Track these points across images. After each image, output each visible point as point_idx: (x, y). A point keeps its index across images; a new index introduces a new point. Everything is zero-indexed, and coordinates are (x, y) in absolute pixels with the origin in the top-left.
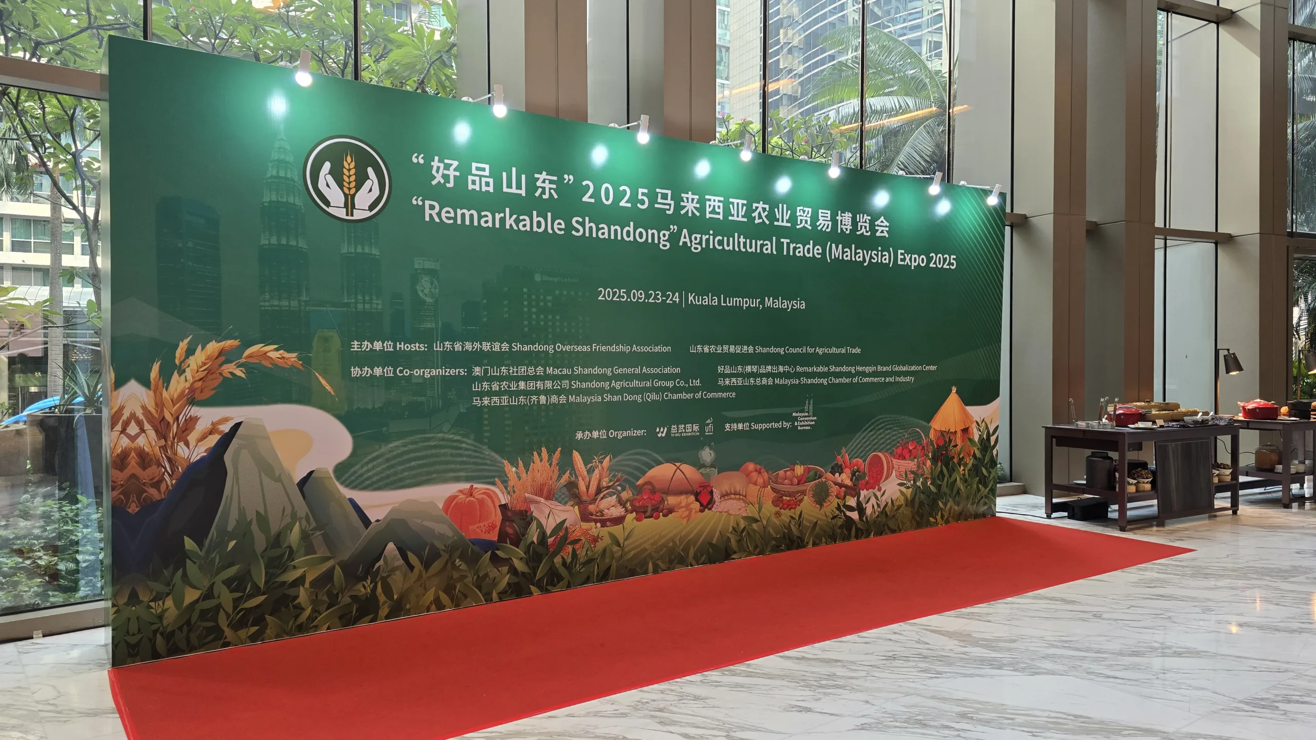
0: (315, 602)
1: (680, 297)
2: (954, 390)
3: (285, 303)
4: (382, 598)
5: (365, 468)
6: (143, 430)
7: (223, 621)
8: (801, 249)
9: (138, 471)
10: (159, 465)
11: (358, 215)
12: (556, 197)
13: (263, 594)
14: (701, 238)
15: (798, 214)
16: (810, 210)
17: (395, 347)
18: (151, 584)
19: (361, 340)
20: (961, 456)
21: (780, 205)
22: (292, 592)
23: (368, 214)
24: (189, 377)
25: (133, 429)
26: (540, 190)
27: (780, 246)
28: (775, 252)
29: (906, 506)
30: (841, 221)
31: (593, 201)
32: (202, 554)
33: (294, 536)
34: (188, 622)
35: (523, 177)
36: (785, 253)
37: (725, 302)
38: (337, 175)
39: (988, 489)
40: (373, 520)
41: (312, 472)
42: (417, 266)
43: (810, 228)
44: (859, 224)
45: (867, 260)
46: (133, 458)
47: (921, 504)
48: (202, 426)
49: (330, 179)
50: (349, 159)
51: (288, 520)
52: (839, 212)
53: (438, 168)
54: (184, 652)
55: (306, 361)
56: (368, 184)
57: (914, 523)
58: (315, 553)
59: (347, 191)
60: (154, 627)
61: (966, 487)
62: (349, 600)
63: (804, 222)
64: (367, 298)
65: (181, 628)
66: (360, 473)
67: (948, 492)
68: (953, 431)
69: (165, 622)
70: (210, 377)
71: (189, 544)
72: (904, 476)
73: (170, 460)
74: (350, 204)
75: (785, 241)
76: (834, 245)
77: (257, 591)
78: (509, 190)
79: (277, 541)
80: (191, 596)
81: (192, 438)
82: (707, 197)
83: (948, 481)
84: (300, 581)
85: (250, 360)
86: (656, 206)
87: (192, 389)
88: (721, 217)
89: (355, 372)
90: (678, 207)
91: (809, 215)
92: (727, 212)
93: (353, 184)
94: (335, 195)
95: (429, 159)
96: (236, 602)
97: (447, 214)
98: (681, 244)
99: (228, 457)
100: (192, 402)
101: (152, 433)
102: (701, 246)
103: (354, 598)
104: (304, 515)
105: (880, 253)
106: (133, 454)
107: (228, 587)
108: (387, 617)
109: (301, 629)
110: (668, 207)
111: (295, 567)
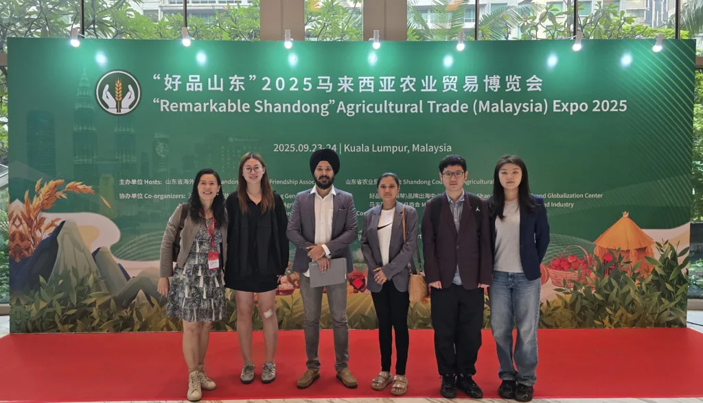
0: (101, 316)
1: (338, 147)
2: (626, 215)
3: (86, 160)
4: (136, 319)
5: (127, 249)
6: (21, 223)
7: (57, 320)
8: (448, 108)
9: (19, 242)
10: (29, 240)
11: (123, 111)
12: (243, 89)
13: (76, 308)
14: (355, 107)
15: (444, 81)
16: (456, 77)
17: (143, 182)
18: (26, 297)
19: (125, 179)
20: (635, 272)
21: (427, 77)
22: (89, 309)
23: (129, 110)
24: (41, 198)
25: (17, 223)
26: (233, 86)
27: (426, 106)
28: (421, 111)
29: (565, 307)
30: (489, 83)
31: (270, 89)
32: (47, 285)
33: (90, 281)
34: (41, 317)
35: (222, 79)
36: (431, 111)
37: (376, 149)
38: (112, 91)
39: (674, 303)
40: (131, 277)
41: (99, 249)
42: (156, 137)
43: (456, 91)
44: (508, 84)
45: (518, 111)
46: (17, 236)
47: (583, 308)
48: (47, 222)
49: (109, 94)
50: (118, 82)
51: (87, 272)
52: (487, 76)
53: (169, 81)
54: (39, 331)
55: (96, 190)
56: (129, 94)
57: (575, 324)
58: (100, 290)
59: (117, 99)
60: (27, 318)
61: (644, 299)
62: (118, 318)
63: (450, 87)
64: (128, 156)
65: (38, 320)
66: (124, 250)
67: (618, 300)
68: (625, 249)
69: (32, 316)
70: (51, 198)
71: (42, 279)
72: (562, 283)
73: (33, 238)
74: (119, 106)
75: (431, 103)
76: (481, 102)
77: (73, 307)
78: (213, 89)
79: (82, 282)
80: (43, 305)
81: (43, 228)
82: (360, 78)
83: (617, 293)
84: (93, 304)
85: (69, 190)
86: (318, 88)
87: (43, 204)
88: (372, 90)
89: (122, 196)
90: (336, 87)
91: (456, 81)
92: (377, 86)
93: (120, 95)
94: (111, 102)
95: (163, 77)
96: (63, 311)
97: (173, 107)
98: (338, 112)
99: (59, 238)
100: (43, 210)
101: (25, 225)
102: (355, 112)
103: (121, 317)
104: (95, 271)
105: (532, 105)
106: (17, 234)
107: (59, 302)
108: (139, 330)
109: (93, 329)
110: (327, 88)
111: (91, 297)
